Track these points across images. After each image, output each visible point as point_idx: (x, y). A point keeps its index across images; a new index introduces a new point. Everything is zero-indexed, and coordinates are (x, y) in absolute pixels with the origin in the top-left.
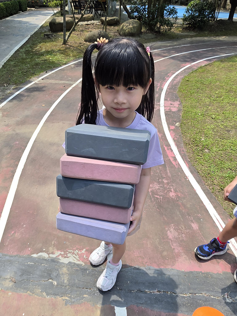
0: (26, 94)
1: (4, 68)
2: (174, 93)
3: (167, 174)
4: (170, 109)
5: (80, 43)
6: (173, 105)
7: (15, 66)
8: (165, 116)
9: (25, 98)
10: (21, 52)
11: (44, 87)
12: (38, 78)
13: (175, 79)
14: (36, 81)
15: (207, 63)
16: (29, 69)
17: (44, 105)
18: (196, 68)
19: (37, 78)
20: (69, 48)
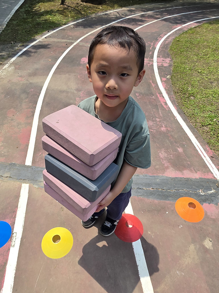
0: (33, 50)
1: (8, 27)
2: (166, 51)
3: (159, 114)
4: (162, 65)
5: (78, 4)
6: (165, 61)
7: (18, 26)
8: (158, 70)
9: (32, 54)
10: (21, 12)
11: (49, 45)
12: (42, 36)
13: (167, 39)
14: (40, 40)
15: (196, 25)
16: (31, 28)
17: (50, 60)
18: (186, 29)
19: (40, 36)
20: (67, 9)
